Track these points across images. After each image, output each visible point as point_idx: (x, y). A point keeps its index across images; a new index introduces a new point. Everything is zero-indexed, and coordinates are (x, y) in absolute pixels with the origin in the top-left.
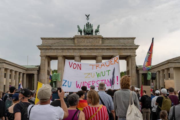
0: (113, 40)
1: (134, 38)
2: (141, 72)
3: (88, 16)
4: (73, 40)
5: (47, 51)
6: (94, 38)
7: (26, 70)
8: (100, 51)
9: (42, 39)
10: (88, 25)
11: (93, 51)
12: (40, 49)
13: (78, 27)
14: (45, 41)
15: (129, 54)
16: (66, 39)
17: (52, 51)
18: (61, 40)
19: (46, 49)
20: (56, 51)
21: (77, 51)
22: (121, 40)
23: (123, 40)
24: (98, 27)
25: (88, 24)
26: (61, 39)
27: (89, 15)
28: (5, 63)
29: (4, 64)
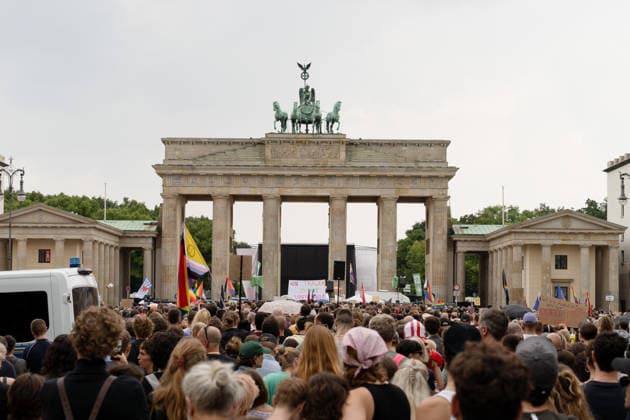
0: (382, 149)
1: (445, 144)
2: (462, 248)
3: (305, 69)
4: (258, 147)
5: (182, 181)
6: (322, 142)
7: (120, 237)
8: (341, 182)
9: (164, 141)
10: (307, 95)
11: (319, 182)
12: (161, 175)
13: (276, 107)
14: (175, 150)
15: (426, 193)
16: (238, 143)
17: (198, 180)
18: (224, 148)
19: (180, 175)
20: (207, 179)
21: (272, 182)
22: (404, 148)
23: (412, 147)
24: (337, 109)
25: (307, 91)
26: (222, 143)
27: (309, 66)
28: (95, 228)
29: (93, 232)
